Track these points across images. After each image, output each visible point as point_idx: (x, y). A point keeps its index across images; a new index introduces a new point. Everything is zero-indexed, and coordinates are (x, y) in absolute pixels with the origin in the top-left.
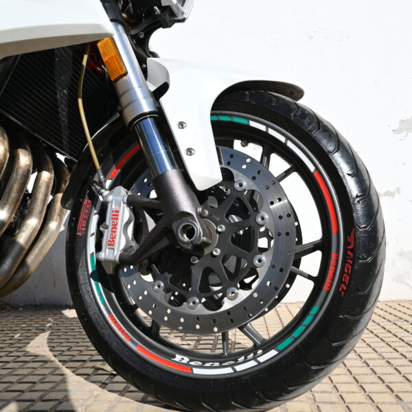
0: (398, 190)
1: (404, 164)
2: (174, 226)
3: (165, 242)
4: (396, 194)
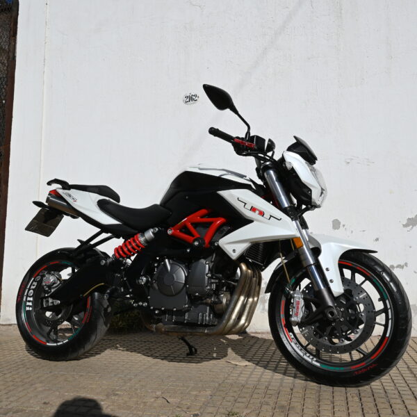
0: (406, 264)
1: (411, 247)
2: (326, 311)
3: (321, 316)
4: (405, 267)
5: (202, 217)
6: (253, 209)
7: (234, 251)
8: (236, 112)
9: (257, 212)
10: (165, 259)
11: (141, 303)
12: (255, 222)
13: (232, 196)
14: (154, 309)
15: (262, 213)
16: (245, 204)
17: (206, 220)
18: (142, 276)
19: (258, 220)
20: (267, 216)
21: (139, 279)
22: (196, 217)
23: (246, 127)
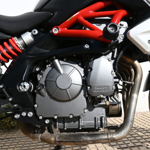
5: (96, 11)
10: (54, 59)
11: (24, 114)
14: (44, 119)
18: (24, 82)
21: (20, 85)
22: (90, 11)
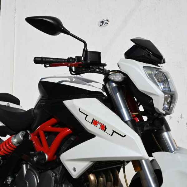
5: (52, 126)
6: (94, 122)
7: (74, 169)
8: (67, 33)
9: (99, 126)
12: (96, 137)
13: (74, 106)
15: (104, 128)
16: (87, 116)
17: (55, 129)
19: (99, 136)
20: (109, 130)
23: (83, 44)
